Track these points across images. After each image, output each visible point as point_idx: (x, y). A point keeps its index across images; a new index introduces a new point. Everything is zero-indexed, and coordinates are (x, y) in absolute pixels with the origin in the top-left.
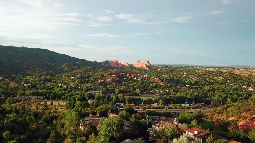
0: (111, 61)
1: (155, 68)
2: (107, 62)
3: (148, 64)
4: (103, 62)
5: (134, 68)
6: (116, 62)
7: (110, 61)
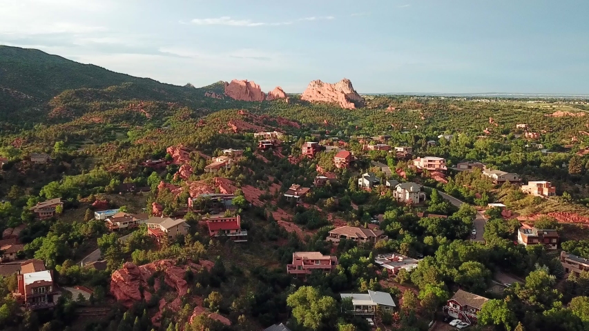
0: (233, 82)
1: (376, 103)
2: (219, 88)
3: (348, 91)
4: (210, 86)
5: (305, 103)
6: (245, 84)
7: (228, 84)
